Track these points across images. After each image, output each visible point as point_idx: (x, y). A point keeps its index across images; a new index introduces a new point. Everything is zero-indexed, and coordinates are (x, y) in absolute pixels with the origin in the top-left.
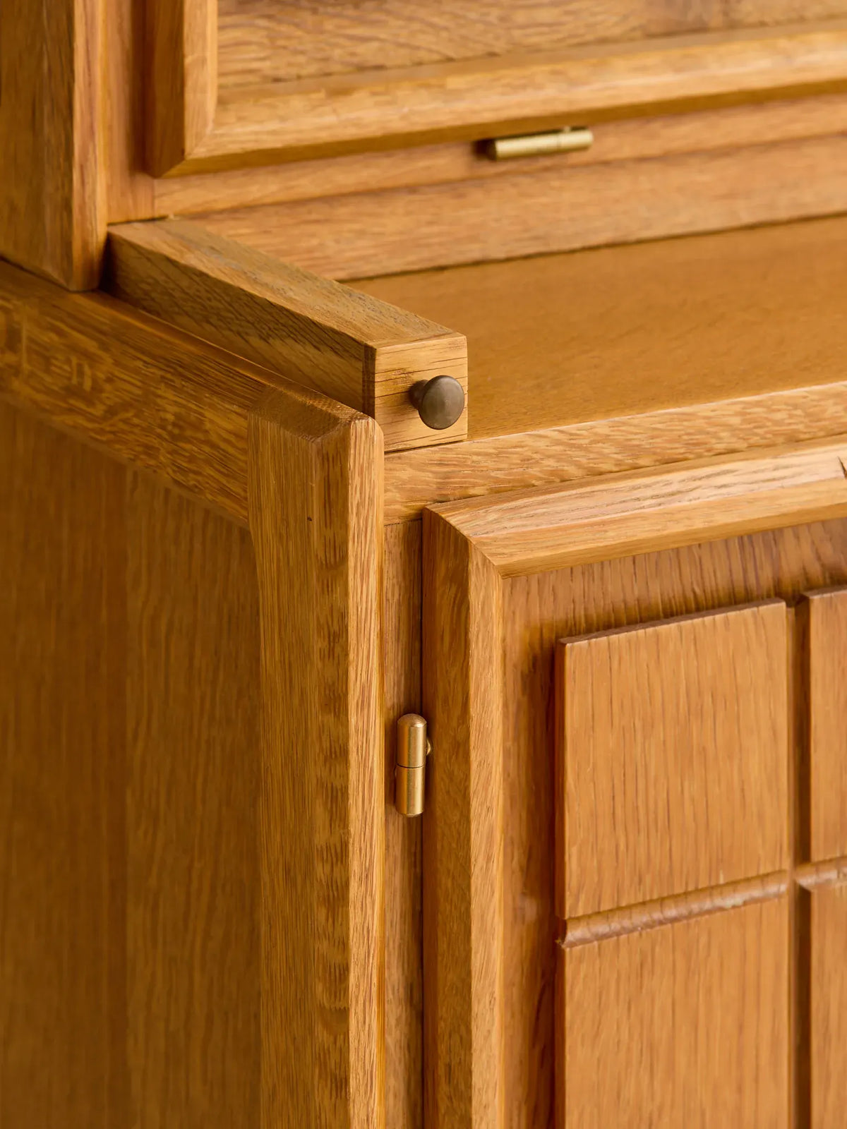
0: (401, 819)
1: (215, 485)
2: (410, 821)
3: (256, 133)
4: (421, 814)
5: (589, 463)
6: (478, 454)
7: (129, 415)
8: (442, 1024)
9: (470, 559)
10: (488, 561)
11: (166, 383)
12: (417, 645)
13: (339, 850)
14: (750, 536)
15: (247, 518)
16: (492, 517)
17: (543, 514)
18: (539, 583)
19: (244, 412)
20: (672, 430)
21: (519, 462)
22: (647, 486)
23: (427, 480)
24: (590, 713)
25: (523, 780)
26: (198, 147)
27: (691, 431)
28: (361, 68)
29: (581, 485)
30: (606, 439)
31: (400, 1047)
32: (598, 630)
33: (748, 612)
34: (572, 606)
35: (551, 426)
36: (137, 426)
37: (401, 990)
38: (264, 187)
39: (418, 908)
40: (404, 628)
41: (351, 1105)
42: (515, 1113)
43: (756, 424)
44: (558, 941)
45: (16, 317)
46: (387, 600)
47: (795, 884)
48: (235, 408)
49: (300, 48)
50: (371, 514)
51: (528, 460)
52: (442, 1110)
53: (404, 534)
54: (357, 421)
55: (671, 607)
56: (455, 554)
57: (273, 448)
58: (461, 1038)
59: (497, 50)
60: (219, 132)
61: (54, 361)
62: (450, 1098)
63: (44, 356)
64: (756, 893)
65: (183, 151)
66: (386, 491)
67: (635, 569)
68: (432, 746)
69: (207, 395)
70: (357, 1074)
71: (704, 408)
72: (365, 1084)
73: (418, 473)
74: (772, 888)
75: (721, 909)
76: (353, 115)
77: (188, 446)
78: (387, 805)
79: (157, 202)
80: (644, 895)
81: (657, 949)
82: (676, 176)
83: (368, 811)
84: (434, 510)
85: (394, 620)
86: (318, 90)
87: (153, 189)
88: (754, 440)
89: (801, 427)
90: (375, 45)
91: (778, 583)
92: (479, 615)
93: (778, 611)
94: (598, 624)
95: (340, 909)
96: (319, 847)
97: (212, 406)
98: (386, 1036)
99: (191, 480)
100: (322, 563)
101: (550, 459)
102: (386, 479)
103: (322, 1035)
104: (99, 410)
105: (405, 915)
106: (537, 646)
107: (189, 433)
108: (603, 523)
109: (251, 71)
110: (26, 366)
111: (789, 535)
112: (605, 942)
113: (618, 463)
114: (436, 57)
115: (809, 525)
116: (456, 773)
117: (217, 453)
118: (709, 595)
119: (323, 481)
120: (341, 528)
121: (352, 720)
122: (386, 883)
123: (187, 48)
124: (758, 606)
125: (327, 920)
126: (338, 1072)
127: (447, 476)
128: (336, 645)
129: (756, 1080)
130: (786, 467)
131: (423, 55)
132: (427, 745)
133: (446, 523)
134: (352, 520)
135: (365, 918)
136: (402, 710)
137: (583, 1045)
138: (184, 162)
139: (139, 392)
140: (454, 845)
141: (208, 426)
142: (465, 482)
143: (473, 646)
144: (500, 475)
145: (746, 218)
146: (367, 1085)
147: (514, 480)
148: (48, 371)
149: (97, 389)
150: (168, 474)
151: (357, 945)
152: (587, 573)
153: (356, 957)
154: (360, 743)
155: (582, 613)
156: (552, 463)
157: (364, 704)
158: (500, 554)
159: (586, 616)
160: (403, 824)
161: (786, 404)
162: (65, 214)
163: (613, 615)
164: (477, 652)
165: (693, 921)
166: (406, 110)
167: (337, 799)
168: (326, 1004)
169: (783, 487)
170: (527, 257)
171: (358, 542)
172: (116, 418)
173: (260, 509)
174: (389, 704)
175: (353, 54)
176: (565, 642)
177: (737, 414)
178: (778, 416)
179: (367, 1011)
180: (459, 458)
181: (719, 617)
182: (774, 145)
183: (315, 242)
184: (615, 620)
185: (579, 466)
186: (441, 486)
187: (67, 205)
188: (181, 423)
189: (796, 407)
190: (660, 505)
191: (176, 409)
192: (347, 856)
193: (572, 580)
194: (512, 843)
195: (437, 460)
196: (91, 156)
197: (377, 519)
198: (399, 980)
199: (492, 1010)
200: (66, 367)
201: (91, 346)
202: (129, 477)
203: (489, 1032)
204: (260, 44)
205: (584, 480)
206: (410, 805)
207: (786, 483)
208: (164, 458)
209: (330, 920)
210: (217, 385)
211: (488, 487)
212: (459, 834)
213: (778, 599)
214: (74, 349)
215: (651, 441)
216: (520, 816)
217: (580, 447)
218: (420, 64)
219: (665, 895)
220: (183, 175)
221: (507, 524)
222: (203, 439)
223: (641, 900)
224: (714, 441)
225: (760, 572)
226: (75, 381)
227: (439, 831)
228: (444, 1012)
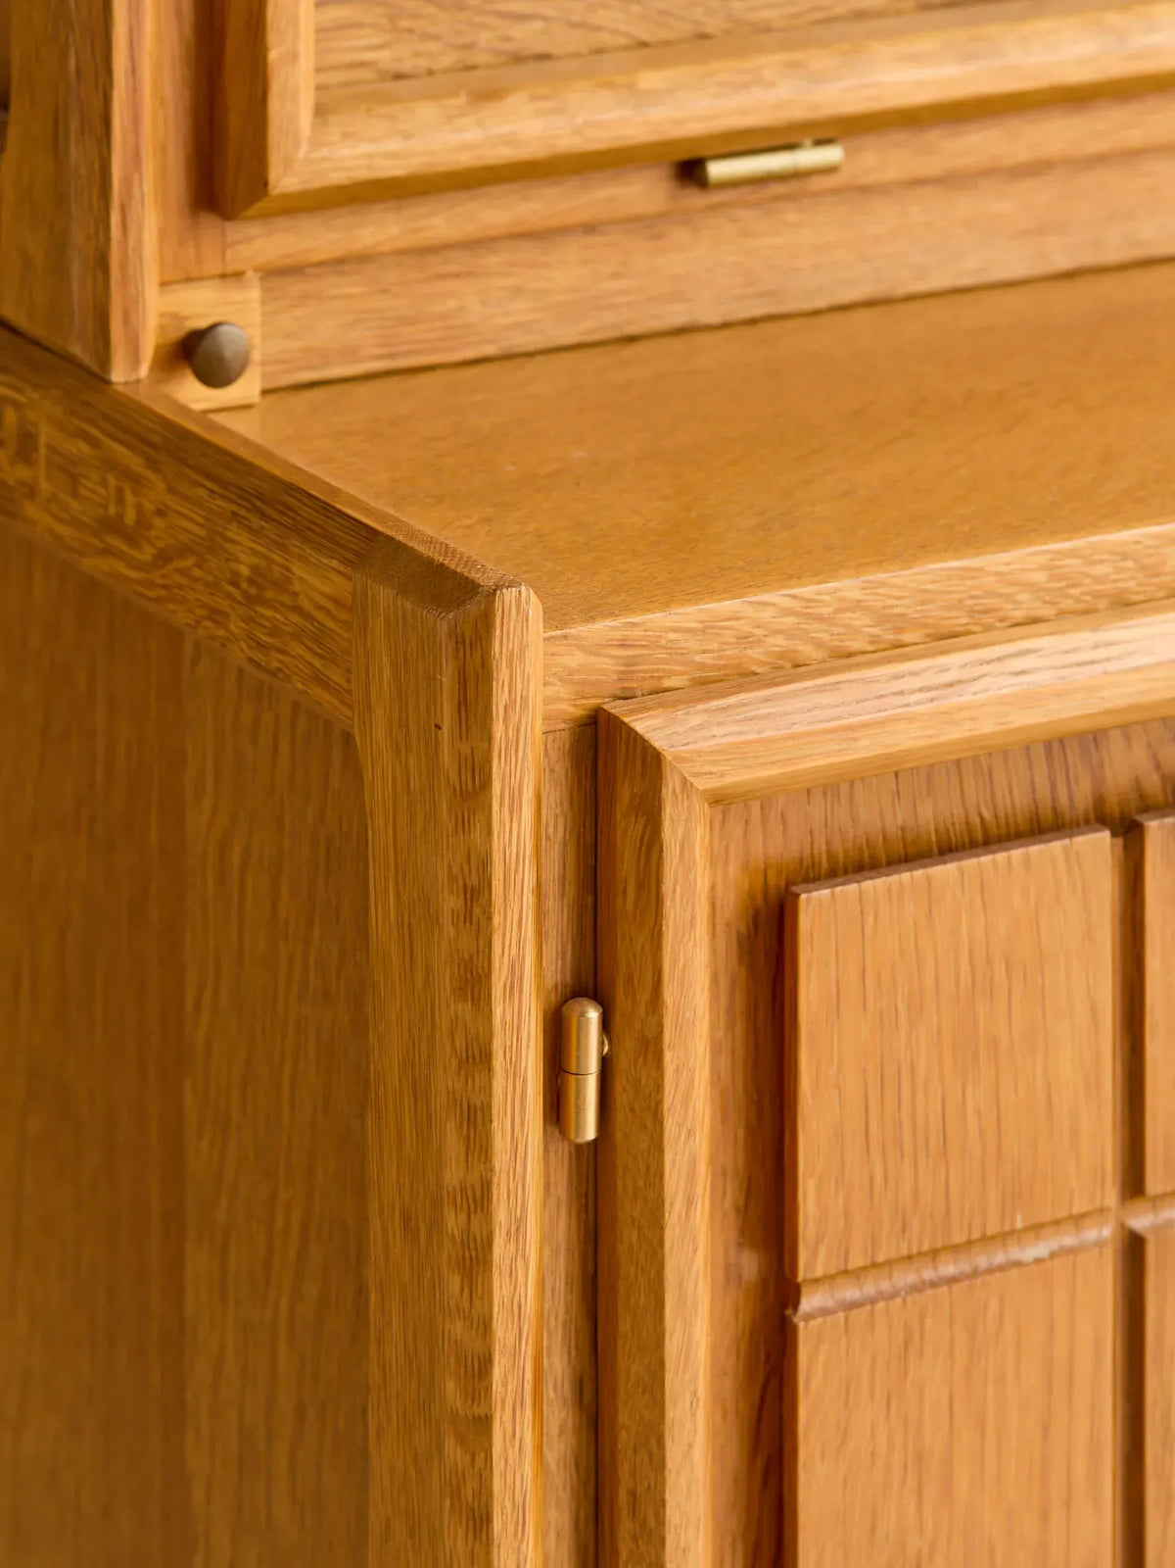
0: (566, 1144)
1: (306, 671)
2: (579, 1149)
3: (370, 156)
4: (595, 1141)
5: (832, 640)
6: (676, 630)
7: (189, 562)
8: (623, 1435)
9: (663, 781)
10: (688, 784)
11: (239, 522)
12: (590, 901)
13: (478, 1194)
14: (1061, 741)
15: (352, 720)
16: (696, 720)
17: (768, 716)
18: (762, 808)
19: (347, 570)
20: (951, 592)
21: (734, 640)
22: (914, 674)
23: (605, 667)
24: (834, 992)
25: (740, 1085)
26: (286, 177)
27: (979, 593)
28: (518, 59)
29: (823, 673)
30: (857, 606)
31: (565, 1467)
32: (846, 872)
33: (1056, 846)
34: (809, 839)
35: (779, 589)
36: (198, 579)
37: (567, 1386)
38: (379, 230)
39: (590, 1269)
40: (570, 876)
41: (495, 1551)
42: (728, 1551)
43: (1070, 582)
44: (789, 1312)
45: (31, 416)
46: (548, 837)
47: (1122, 1226)
48: (335, 563)
49: (431, 30)
50: (524, 721)
51: (747, 637)
52: (624, 1555)
53: (572, 745)
54: (504, 590)
55: (949, 839)
56: (643, 774)
57: (387, 622)
58: (651, 1454)
59: (709, 30)
60: (317, 155)
61: (84, 481)
62: (635, 1539)
63: (70, 474)
64: (1069, 1240)
65: (266, 184)
66: (545, 684)
67: (897, 785)
68: (610, 1043)
69: (297, 543)
70: (503, 1508)
71: (996, 561)
72: (514, 1522)
73: (593, 659)
74: (1091, 1234)
75: (1019, 1264)
76: (506, 129)
77: (269, 613)
78: (548, 1127)
79: (229, 253)
80: (910, 1247)
81: (929, 1322)
82: (964, 205)
83: (520, 1141)
84: (613, 711)
85: (556, 866)
86: (455, 94)
87: (223, 234)
88: (1067, 604)
89: (1131, 584)
90: (538, 25)
91: (1099, 801)
92: (675, 861)
93: (1100, 845)
94: (845, 863)
95: (480, 1278)
96: (451, 1189)
97: (301, 558)
98: (545, 1450)
99: (274, 661)
100: (454, 787)
101: (778, 635)
102: (546, 667)
103: (454, 1452)
104: (146, 554)
105: (572, 1279)
106: (759, 897)
107: (270, 594)
108: (851, 728)
109: (363, 65)
110: (45, 486)
111: (1115, 736)
112: (854, 1312)
113: (874, 639)
114: (623, 41)
115: (1144, 723)
116: (643, 1081)
117: (308, 625)
118: (1002, 821)
119: (457, 673)
120: (481, 739)
121: (498, 1011)
122: (545, 1237)
123: (271, 37)
124: (1071, 836)
125: (462, 1290)
126: (476, 1505)
127: (631, 662)
128: (474, 904)
129: (1068, 1504)
130: (1112, 644)
131: (606, 38)
132: (603, 1041)
133: (631, 731)
134: (498, 730)
135: (515, 1289)
136: (568, 992)
137: (823, 1457)
138: (266, 199)
139: (202, 532)
140: (641, 1184)
141: (297, 586)
142: (657, 670)
143: (668, 903)
144: (707, 659)
145: (1062, 262)
146: (517, 1521)
147: (725, 667)
148: (75, 494)
149: (143, 523)
150: (242, 650)
151: (504, 1326)
152: (829, 793)
153: (502, 1343)
154: (508, 1043)
155: (824, 848)
156: (779, 642)
157: (513, 988)
158: (706, 774)
159: (829, 852)
160: (570, 1152)
161: (1111, 553)
162: (99, 274)
163: (866, 850)
164: (674, 912)
165: (979, 1281)
166: (580, 120)
167: (476, 1121)
168: (460, 1411)
169: (1105, 673)
170: (752, 322)
171: (506, 761)
172: (170, 567)
173: (369, 706)
174: (550, 982)
175: (508, 39)
176: (798, 892)
177: (1042, 568)
178: (1100, 570)
179: (518, 1420)
180: (649, 636)
181: (1017, 854)
182: (1100, 160)
183: (452, 304)
184: (870, 857)
185: (819, 644)
186: (624, 676)
187: (102, 263)
188: (260, 580)
189: (1125, 556)
190: (932, 700)
191: (254, 560)
192: (490, 1201)
193: (809, 802)
194: (724, 1174)
195: (619, 640)
196: (136, 191)
197: (533, 726)
198: (563, 1370)
199: (694, 1415)
200: (101, 491)
201: (135, 462)
202: (189, 647)
203: (690, 1446)
204: (373, 26)
205: (827, 665)
206: (580, 1127)
207: (1111, 667)
208: (236, 626)
209: (466, 1292)
210: (309, 529)
211: (690, 677)
212: (648, 1167)
213: (1098, 826)
214: (111, 465)
215: (919, 608)
216: (736, 1136)
217: (821, 619)
218: (600, 51)
219: (939, 1245)
220: (265, 216)
221: (715, 730)
222: (290, 603)
223: (905, 1252)
224: (1009, 606)
225: (1074, 786)
226: (112, 510)
227: (619, 1163)
228: (627, 1418)
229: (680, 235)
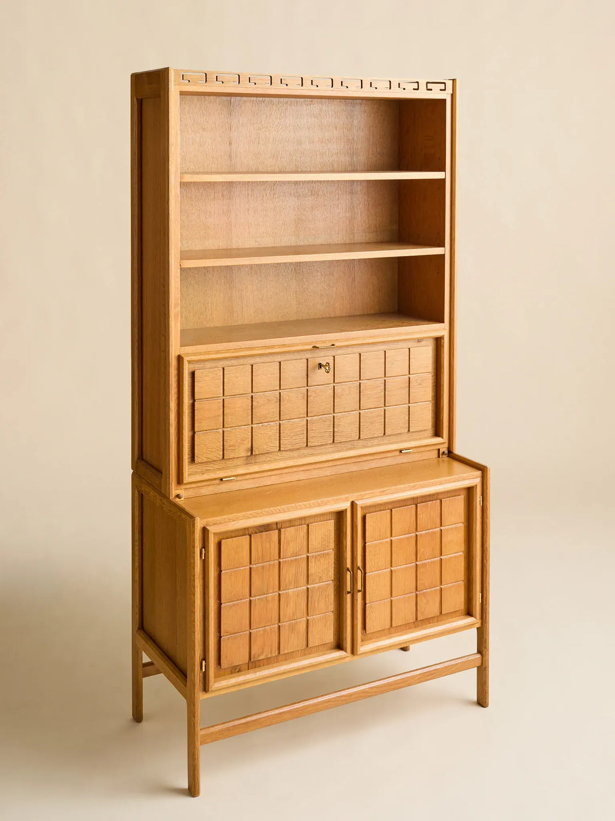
2: (202, 560)
3: (193, 479)
4: (204, 559)
6: (212, 520)
14: (245, 528)
16: (212, 527)
18: (218, 534)
21: (216, 521)
23: (205, 523)
26: (185, 482)
38: (193, 486)
47: (250, 567)
51: (219, 520)
53: (202, 529)
56: (208, 532)
60: (188, 480)
64: (245, 568)
66: (200, 525)
68: (205, 552)
74: (247, 567)
78: (200, 558)
79: (181, 488)
84: (206, 526)
85: (201, 539)
87: (180, 486)
91: (248, 533)
93: (248, 536)
102: (200, 523)
103: (192, 582)
109: (192, 472)
111: (249, 528)
116: (208, 555)
119: (192, 524)
121: (196, 549)
124: (245, 536)
127: (208, 522)
133: (207, 528)
134: (196, 528)
136: (202, 548)
142: (210, 523)
143: (209, 541)
147: (215, 523)
152: (225, 533)
154: (197, 551)
158: (213, 531)
162: (169, 490)
163: (227, 537)
166: (212, 476)
167: (194, 557)
171: (197, 530)
174: (200, 547)
180: (209, 520)
181: (240, 537)
183: (200, 491)
186: (207, 524)
193: (222, 534)
197: (199, 528)
204: (193, 469)
206: (202, 558)
211: (212, 524)
220: (184, 485)
221: (214, 528)
225: (245, 532)
227: (206, 561)
228: (206, 580)
229: (221, 485)
